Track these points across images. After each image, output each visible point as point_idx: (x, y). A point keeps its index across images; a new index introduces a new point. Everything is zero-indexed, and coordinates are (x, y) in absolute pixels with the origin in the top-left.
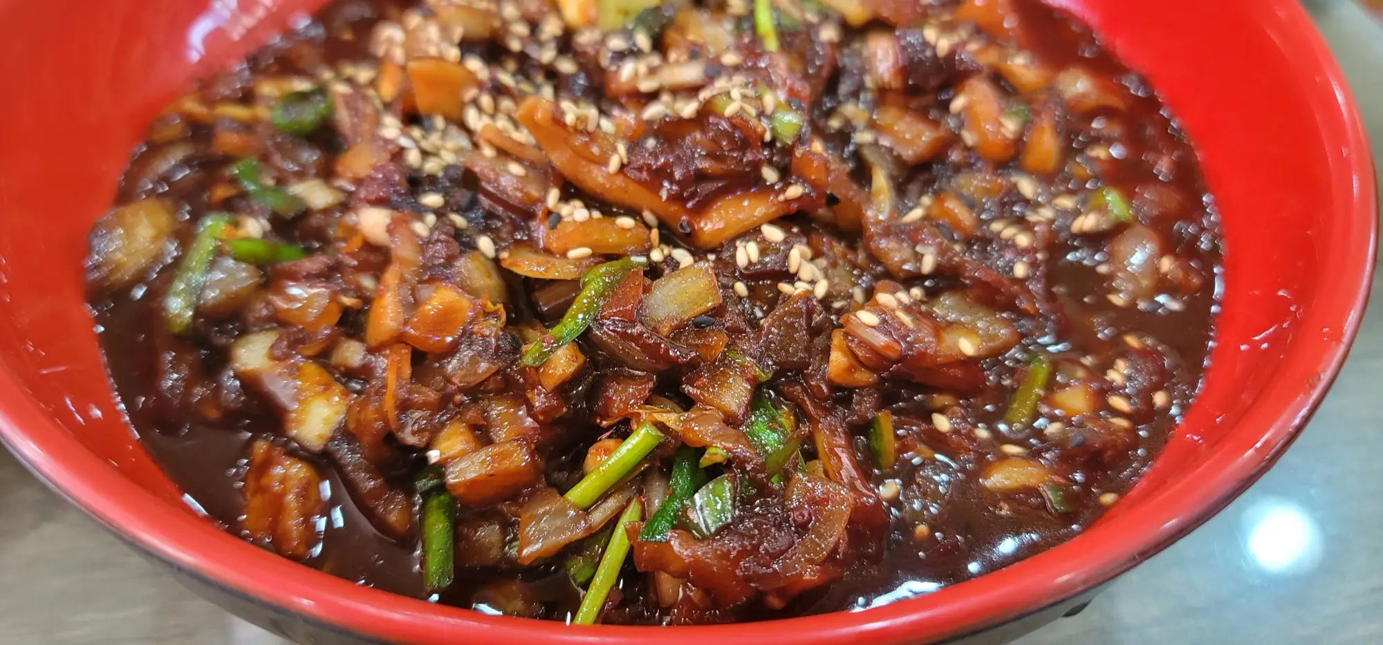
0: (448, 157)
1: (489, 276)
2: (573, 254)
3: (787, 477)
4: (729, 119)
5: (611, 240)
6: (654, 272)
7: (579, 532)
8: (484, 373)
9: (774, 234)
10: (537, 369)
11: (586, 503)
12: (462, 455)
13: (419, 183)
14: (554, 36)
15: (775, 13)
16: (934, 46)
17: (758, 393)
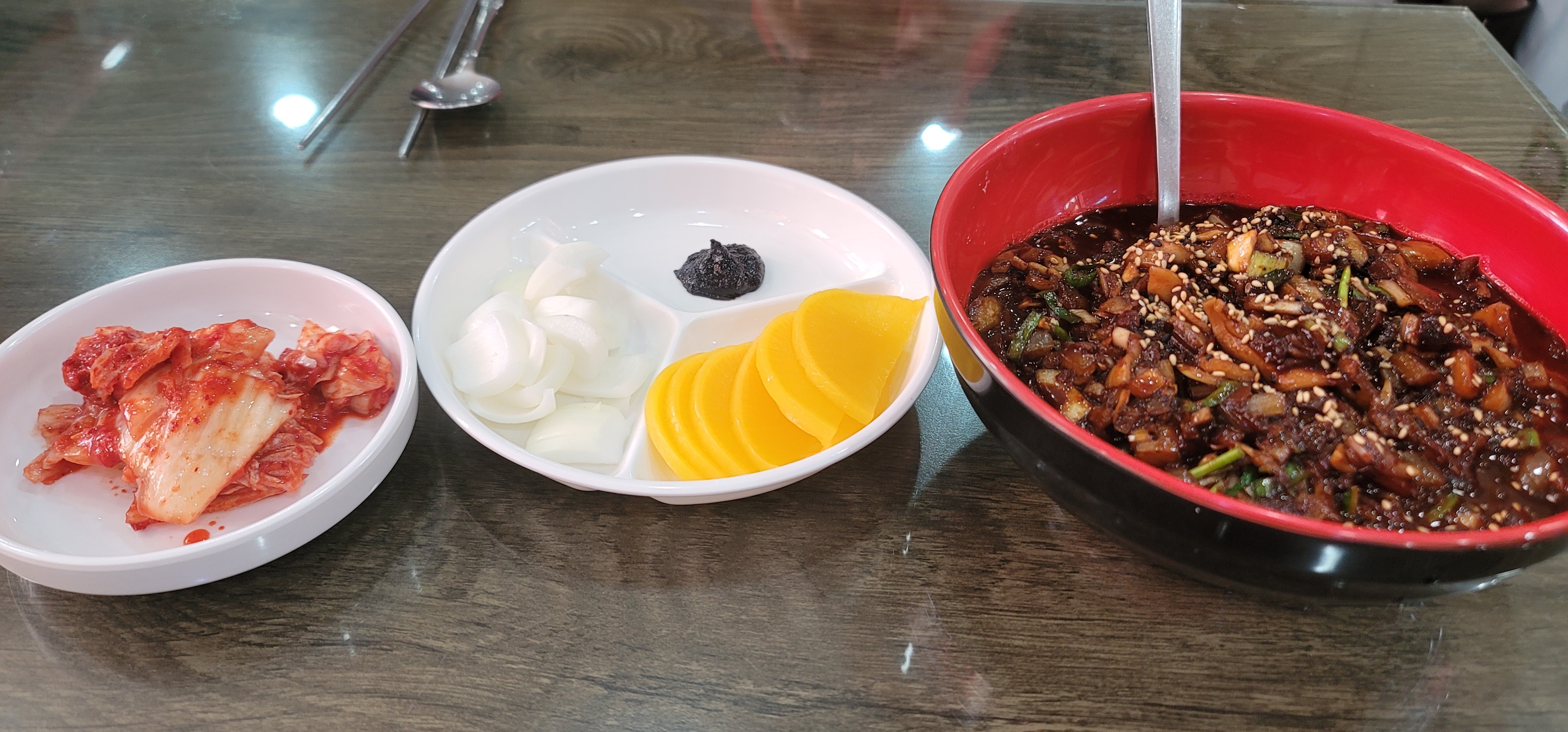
0: (1159, 316)
2: (1216, 373)
4: (1311, 332)
5: (1235, 372)
6: (1254, 392)
8: (1162, 411)
9: (1320, 392)
10: (1191, 414)
11: (1198, 476)
13: (1144, 323)
14: (1221, 272)
15: (1351, 287)
16: (1443, 328)
17: (1292, 458)
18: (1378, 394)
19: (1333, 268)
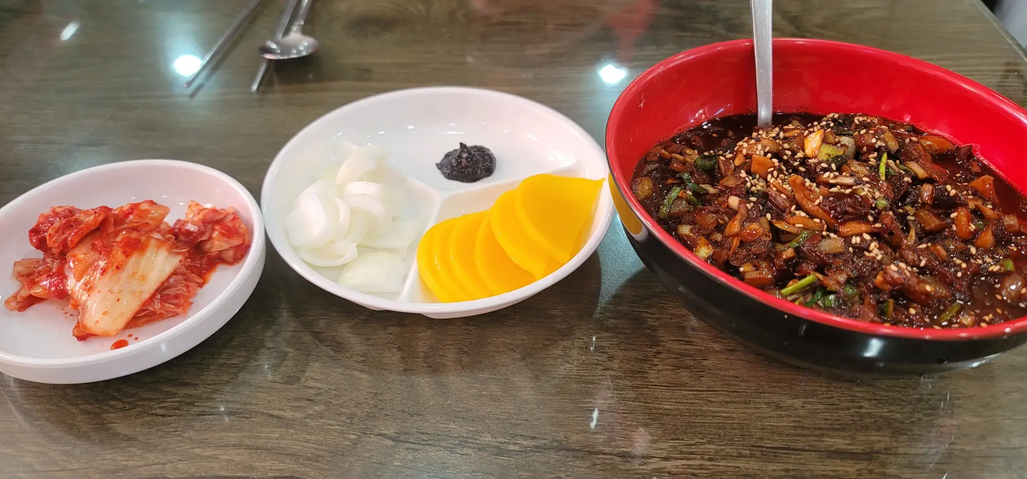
0: (759, 188)
1: (768, 225)
2: (797, 225)
4: (861, 197)
5: (810, 225)
6: (823, 237)
8: (762, 251)
9: (867, 237)
10: (779, 254)
11: (787, 294)
13: (749, 193)
14: (800, 158)
15: (888, 166)
16: (949, 192)
17: (849, 281)
18: (906, 238)
19: (876, 154)
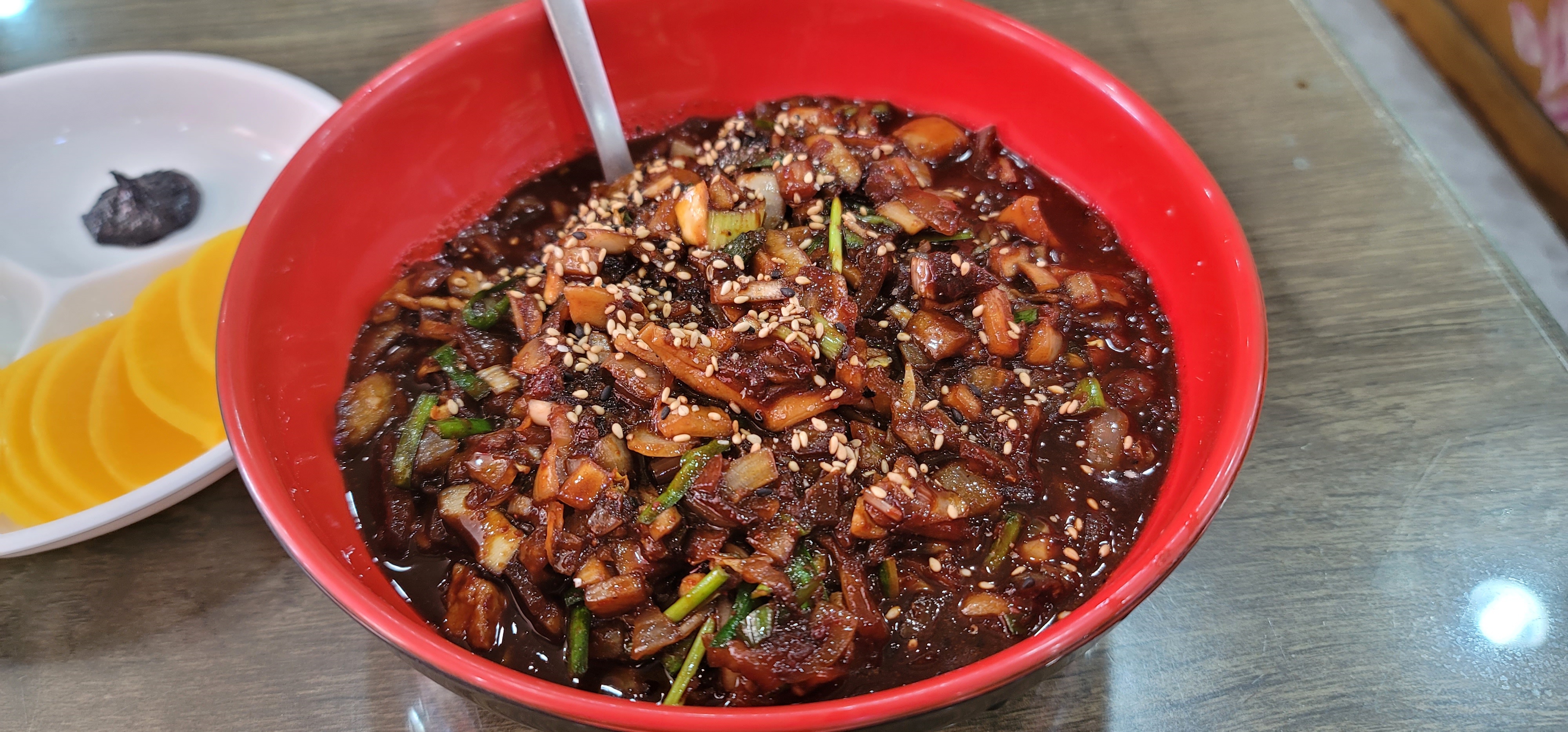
0: (593, 358)
1: (619, 453)
3: (813, 605)
5: (705, 428)
6: (733, 452)
7: (672, 638)
8: (613, 525)
10: (648, 526)
11: (678, 618)
12: (596, 582)
14: (675, 251)
15: (843, 226)
16: (959, 269)
18: (899, 392)
19: (819, 203)
